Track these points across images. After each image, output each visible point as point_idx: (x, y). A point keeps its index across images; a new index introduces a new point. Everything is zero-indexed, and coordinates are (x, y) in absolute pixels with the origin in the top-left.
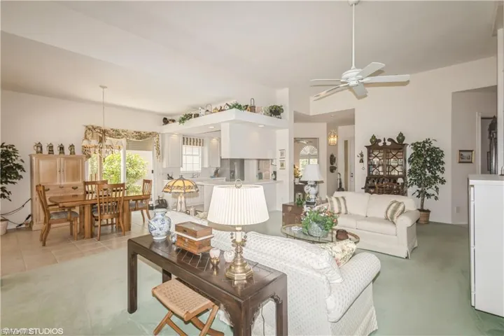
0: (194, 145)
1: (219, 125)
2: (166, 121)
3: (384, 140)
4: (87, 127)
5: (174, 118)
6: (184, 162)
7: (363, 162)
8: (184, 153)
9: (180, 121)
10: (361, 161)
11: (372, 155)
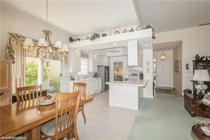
0: (85, 58)
1: (126, 42)
2: (71, 40)
3: (207, 57)
4: (11, 34)
5: (80, 38)
6: (82, 68)
7: (188, 69)
8: (82, 63)
9: (91, 39)
10: (187, 68)
11: (198, 65)
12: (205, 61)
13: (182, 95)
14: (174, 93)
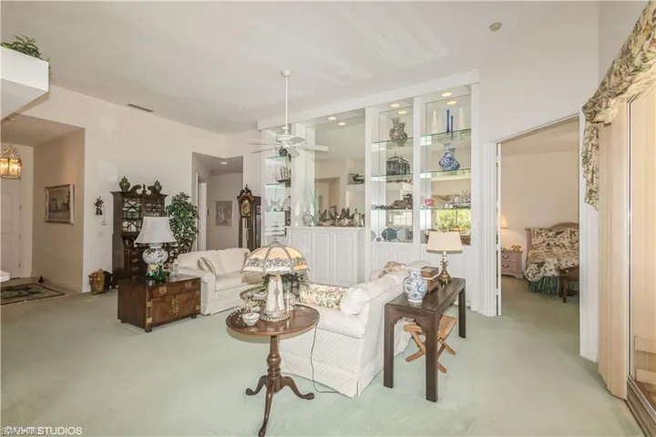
3: (144, 187)
7: (101, 214)
10: (99, 212)
11: (126, 205)
12: (140, 196)
13: (84, 291)
14: (54, 293)
